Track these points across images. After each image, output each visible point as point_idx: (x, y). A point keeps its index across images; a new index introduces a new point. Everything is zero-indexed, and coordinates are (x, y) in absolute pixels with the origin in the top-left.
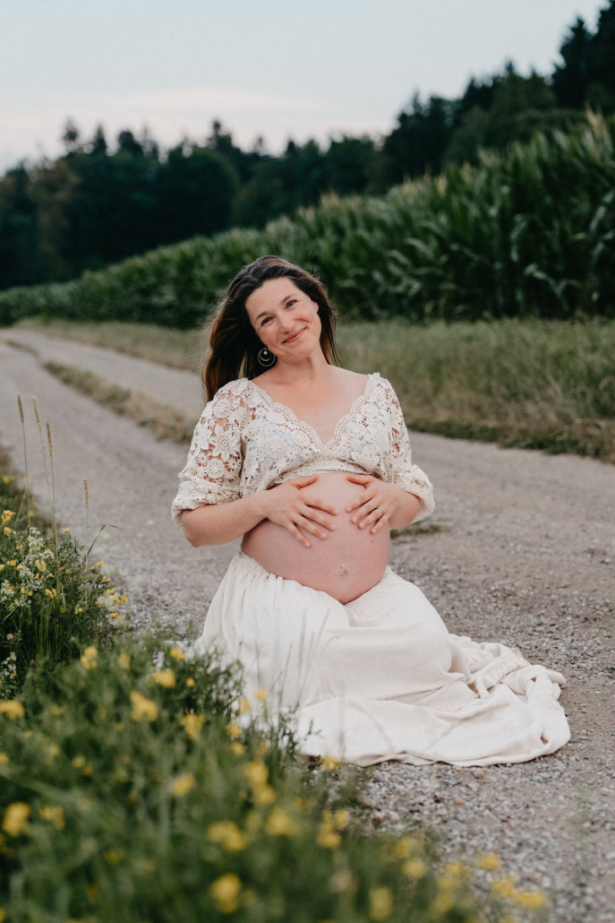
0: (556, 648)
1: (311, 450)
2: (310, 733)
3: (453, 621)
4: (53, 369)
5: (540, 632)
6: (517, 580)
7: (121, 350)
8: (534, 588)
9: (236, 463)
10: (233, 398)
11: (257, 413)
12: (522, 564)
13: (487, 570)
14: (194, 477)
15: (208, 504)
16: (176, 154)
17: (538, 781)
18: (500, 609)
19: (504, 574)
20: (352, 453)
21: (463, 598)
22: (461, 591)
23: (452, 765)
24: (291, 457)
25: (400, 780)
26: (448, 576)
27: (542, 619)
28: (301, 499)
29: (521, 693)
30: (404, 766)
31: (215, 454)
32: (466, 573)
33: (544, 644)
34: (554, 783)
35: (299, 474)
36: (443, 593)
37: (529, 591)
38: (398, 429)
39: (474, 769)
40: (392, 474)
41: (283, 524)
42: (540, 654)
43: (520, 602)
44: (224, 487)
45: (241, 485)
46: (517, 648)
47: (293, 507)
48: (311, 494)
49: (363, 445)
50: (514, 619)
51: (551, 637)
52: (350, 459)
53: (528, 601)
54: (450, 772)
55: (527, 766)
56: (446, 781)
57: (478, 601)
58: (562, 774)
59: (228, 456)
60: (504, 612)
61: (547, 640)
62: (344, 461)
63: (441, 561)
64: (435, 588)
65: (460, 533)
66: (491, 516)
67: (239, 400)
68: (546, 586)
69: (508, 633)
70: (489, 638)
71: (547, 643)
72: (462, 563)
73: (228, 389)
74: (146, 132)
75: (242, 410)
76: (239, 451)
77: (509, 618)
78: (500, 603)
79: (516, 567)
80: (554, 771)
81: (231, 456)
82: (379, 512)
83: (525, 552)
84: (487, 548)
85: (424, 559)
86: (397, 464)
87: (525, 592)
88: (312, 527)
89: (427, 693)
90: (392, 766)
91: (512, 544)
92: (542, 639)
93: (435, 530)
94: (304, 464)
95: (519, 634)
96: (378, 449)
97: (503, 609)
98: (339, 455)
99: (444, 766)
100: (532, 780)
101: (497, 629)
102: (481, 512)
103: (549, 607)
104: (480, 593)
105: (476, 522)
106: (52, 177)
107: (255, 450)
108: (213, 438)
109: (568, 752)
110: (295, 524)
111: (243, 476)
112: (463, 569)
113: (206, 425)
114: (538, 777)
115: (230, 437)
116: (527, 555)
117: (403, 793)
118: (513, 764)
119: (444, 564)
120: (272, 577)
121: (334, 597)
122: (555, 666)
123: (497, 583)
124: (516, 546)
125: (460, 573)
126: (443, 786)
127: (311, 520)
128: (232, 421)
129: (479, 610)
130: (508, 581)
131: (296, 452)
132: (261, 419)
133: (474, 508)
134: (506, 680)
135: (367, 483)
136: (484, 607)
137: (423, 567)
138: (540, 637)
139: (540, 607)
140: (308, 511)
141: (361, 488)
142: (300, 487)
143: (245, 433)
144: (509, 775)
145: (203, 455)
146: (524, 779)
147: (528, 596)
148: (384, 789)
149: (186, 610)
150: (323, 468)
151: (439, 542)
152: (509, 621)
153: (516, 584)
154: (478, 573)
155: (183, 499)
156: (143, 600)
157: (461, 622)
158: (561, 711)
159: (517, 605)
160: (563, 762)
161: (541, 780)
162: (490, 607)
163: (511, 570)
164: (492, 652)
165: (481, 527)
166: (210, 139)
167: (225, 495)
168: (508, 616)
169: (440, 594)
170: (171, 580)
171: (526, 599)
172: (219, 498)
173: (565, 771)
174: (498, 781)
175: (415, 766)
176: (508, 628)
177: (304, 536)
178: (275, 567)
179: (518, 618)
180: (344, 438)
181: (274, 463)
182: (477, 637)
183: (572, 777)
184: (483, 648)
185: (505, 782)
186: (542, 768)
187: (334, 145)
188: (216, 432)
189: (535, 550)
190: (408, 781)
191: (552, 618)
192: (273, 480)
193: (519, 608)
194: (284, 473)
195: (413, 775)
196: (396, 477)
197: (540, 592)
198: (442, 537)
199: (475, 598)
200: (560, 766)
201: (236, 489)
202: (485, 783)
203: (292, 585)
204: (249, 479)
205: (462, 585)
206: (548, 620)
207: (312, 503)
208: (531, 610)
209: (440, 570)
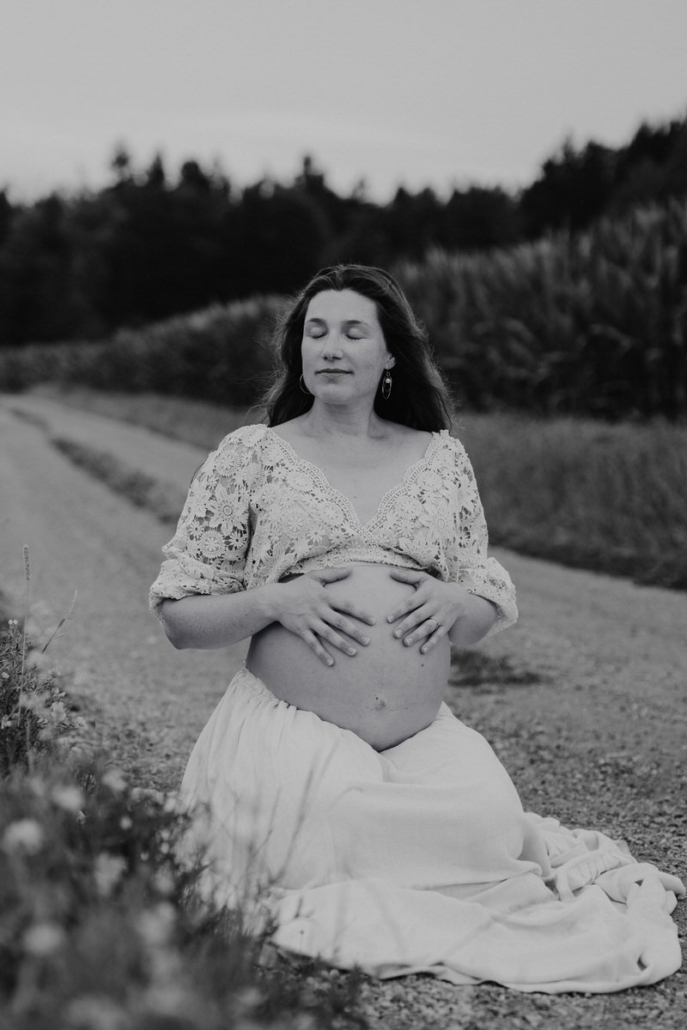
0: (680, 846)
1: (343, 530)
2: (297, 916)
3: (540, 799)
4: (64, 447)
5: (661, 824)
6: (638, 753)
7: (155, 429)
8: (659, 765)
9: (240, 539)
10: (244, 449)
11: (275, 474)
12: (646, 733)
13: (598, 737)
14: (183, 555)
15: (199, 594)
16: (253, 194)
17: (627, 1020)
18: (608, 790)
19: (619, 745)
20: (400, 540)
21: (558, 770)
22: (557, 761)
23: (506, 988)
24: (315, 538)
25: (429, 1000)
26: (543, 740)
27: (666, 808)
28: (325, 599)
29: (619, 901)
30: (438, 983)
31: (213, 524)
32: (567, 739)
33: (664, 841)
34: (649, 1024)
35: (326, 562)
36: (532, 762)
37: (652, 769)
38: (470, 508)
39: (538, 996)
40: (457, 570)
41: (298, 632)
42: (655, 852)
43: (638, 783)
44: (222, 572)
45: (247, 570)
46: (625, 843)
47: (314, 609)
48: (339, 594)
49: (416, 530)
50: (626, 804)
51: (674, 832)
52: (397, 547)
53: (649, 783)
54: (502, 998)
55: (614, 999)
56: (495, 1008)
57: (579, 776)
58: (661, 1013)
59: (231, 529)
60: (614, 794)
61: (668, 835)
62: (388, 550)
63: (536, 721)
64: (522, 755)
65: (566, 686)
66: (611, 668)
67: (251, 453)
68: (677, 764)
69: (614, 822)
70: (589, 825)
71: (667, 839)
72: (564, 725)
73: (239, 436)
74: (217, 164)
75: (254, 468)
76: (245, 522)
77: (619, 802)
78: (609, 783)
79: (638, 736)
80: (651, 1009)
81: (235, 528)
82: (432, 623)
83: (653, 718)
84: (600, 709)
85: (513, 716)
86: (463, 556)
87: (645, 769)
88: (337, 638)
89: (487, 885)
90: (421, 982)
91: (635, 707)
92: (661, 833)
93: (531, 679)
94: (333, 549)
95: (630, 824)
96: (437, 536)
97: (612, 790)
98: (382, 542)
99: (495, 989)
100: (617, 1018)
101: (599, 816)
102: (598, 662)
103: (676, 792)
104: (583, 766)
105: (589, 674)
106: (92, 212)
107: (268, 525)
108: (212, 502)
109: (675, 985)
110: (316, 634)
111: (250, 559)
112: (564, 733)
113: (204, 483)
114: (626, 1015)
115: (236, 504)
116: (657, 723)
117: (430, 1020)
118: (594, 995)
119: (538, 724)
120: (283, 704)
121: (365, 740)
122: (675, 870)
123: (608, 755)
124: (640, 709)
125: (560, 738)
126: (490, 1015)
127: (338, 629)
128: (239, 481)
129: (579, 787)
130: (624, 753)
131: (323, 532)
132: (280, 482)
133: (589, 656)
134: (601, 880)
135: (418, 583)
136: (586, 784)
137: (510, 727)
138: (659, 831)
139: (664, 791)
140: (334, 617)
141: (409, 589)
142: (326, 582)
143: (256, 499)
144: (587, 1008)
145: (197, 524)
146: (607, 1016)
147: (650, 775)
148: (405, 1012)
149: (176, 754)
150: (359, 557)
151: (536, 696)
152: (618, 806)
153: (635, 759)
154: (585, 740)
155: (166, 583)
156: (121, 736)
157: (552, 801)
158: (673, 929)
159: (632, 786)
160: (665, 998)
161: (631, 1019)
162: (594, 786)
163: (630, 740)
164: (587, 843)
165: (596, 680)
166: (298, 179)
167: (222, 583)
168: (618, 799)
169: (527, 762)
170: (163, 714)
171: (646, 780)
172: (214, 586)
173: (667, 1010)
174: (570, 1015)
175: (454, 985)
176: (616, 815)
177: (325, 648)
178: (288, 694)
179: (631, 803)
180: (391, 518)
181: (292, 545)
182: (570, 821)
183: (676, 1018)
184: (576, 837)
185: (579, 1017)
186: (635, 1003)
187: (457, 195)
188: (217, 495)
189: (665, 716)
190: (442, 1003)
191: (678, 808)
192: (289, 568)
193: (635, 791)
194: (304, 560)
195: (449, 996)
196: (464, 574)
197: (667, 772)
198: (542, 689)
199: (576, 772)
200: (661, 1002)
201: (239, 574)
202: (550, 1016)
203: (308, 718)
204: (257, 563)
205: (560, 753)
206: (673, 809)
207: (341, 605)
208: (652, 795)
209: (532, 731)
